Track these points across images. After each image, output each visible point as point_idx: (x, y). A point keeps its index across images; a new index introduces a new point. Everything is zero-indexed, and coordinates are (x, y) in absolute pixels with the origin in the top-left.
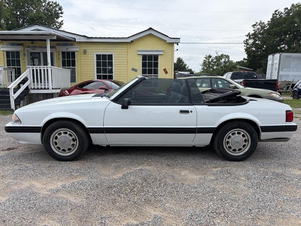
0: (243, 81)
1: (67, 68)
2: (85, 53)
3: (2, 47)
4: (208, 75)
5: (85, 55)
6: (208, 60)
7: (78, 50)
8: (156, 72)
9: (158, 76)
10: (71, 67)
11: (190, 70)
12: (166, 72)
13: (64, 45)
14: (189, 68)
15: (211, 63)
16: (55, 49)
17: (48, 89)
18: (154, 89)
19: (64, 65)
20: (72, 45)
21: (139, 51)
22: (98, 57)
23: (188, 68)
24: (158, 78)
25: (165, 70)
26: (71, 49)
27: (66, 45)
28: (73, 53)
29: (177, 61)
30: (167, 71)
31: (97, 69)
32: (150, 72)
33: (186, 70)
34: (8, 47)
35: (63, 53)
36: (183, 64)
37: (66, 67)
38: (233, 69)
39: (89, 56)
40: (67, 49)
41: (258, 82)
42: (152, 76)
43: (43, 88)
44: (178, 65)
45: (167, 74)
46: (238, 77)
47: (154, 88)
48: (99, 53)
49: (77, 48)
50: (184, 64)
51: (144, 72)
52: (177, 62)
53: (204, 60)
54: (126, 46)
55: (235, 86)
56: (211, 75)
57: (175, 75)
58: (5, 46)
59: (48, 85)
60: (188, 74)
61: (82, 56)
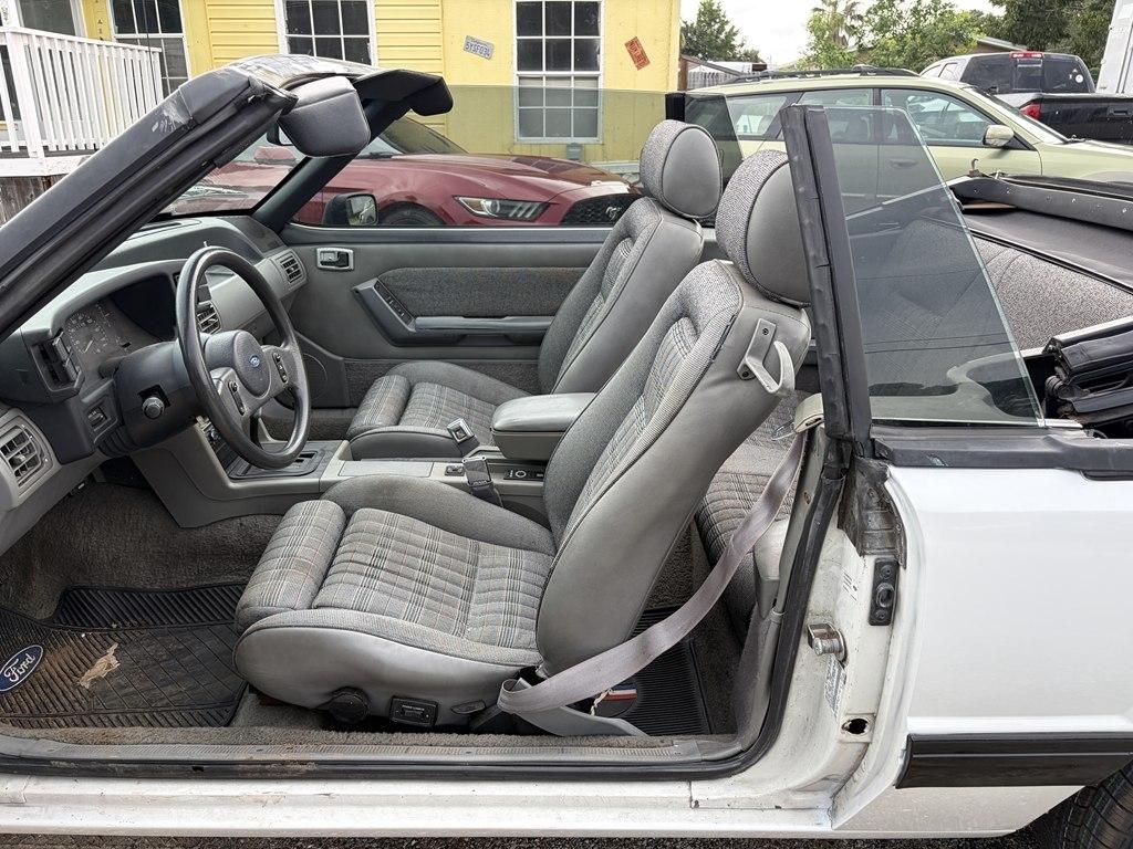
0: (1034, 101)
1: (144, 42)
4: (863, 73)
6: (831, 8)
8: (587, 57)
9: (596, 78)
10: (160, 35)
11: (751, 57)
12: (641, 60)
14: (748, 48)
15: (842, 20)
17: (23, 152)
18: (580, 146)
19: (123, 24)
23: (742, 45)
24: (601, 87)
25: (633, 46)
29: (701, 14)
30: (643, 52)
31: (291, 42)
32: (559, 58)
33: (734, 57)
36: (720, 30)
37: (137, 35)
38: (952, 47)
41: (1106, 109)
42: (569, 78)
43: (15, 149)
44: (702, 34)
45: (645, 70)
46: (994, 84)
47: (580, 140)
50: (727, 28)
51: (528, 57)
52: (699, 21)
53: (816, 9)
55: (1016, 137)
56: (878, 73)
57: (683, 75)
59: (21, 135)
60: (746, 71)
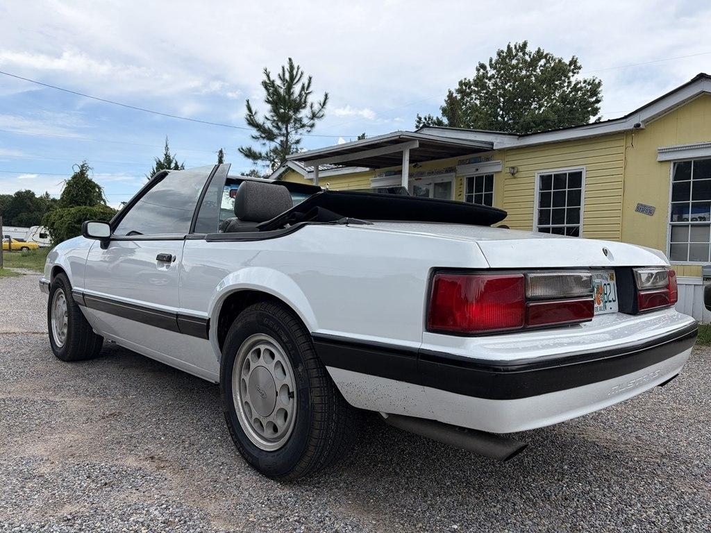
2: (513, 174)
3: (373, 181)
5: (514, 181)
7: (498, 169)
13: (472, 161)
16: (453, 174)
20: (488, 159)
21: (662, 152)
22: (545, 180)
26: (486, 169)
27: (477, 161)
28: (490, 179)
31: (541, 212)
34: (380, 180)
35: (470, 180)
39: (522, 181)
40: (477, 170)
42: (708, 225)
48: (546, 172)
49: (498, 164)
54: (622, 143)
58: (378, 178)
61: (507, 182)
